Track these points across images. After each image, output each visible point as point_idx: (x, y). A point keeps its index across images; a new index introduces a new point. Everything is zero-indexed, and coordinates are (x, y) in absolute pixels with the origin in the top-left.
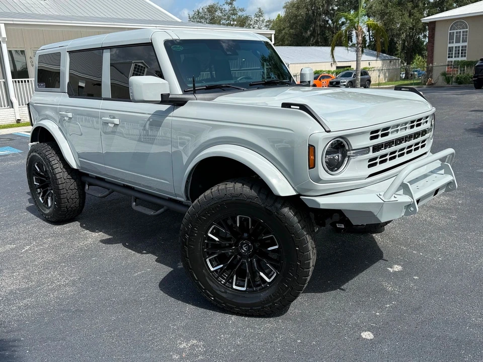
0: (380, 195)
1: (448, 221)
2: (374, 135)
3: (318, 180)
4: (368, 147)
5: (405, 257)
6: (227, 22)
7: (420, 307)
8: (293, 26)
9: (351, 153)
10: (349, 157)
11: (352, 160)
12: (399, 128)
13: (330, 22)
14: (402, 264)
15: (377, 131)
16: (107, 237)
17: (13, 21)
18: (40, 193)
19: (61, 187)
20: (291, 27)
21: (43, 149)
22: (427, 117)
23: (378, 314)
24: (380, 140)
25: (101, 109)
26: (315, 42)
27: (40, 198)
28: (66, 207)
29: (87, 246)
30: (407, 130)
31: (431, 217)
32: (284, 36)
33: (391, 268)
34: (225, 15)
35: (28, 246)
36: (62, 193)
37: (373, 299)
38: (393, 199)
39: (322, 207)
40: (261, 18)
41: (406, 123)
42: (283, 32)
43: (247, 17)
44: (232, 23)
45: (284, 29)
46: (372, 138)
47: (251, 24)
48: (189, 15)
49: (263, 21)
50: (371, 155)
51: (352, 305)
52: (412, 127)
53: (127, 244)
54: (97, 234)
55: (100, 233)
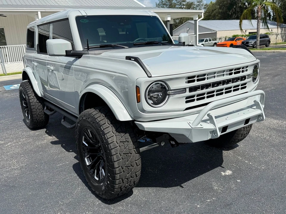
0: (190, 123)
1: (282, 139)
2: (190, 79)
3: (143, 111)
4: (185, 88)
5: (238, 164)
6: (180, 6)
7: (231, 204)
8: (221, 7)
9: (170, 93)
10: (169, 95)
11: (171, 97)
12: (216, 75)
13: (247, 4)
14: (233, 169)
15: (194, 77)
16: (56, 139)
17: (45, 10)
18: (26, 111)
19: (32, 107)
20: (220, 8)
21: (24, 84)
22: (247, 67)
23: (198, 206)
24: (196, 84)
25: (48, 60)
26: (236, 17)
27: (26, 114)
28: (36, 120)
29: (41, 144)
30: (225, 76)
31: (270, 136)
32: (215, 14)
33: (224, 172)
34: (178, 2)
35: (11, 142)
36: (33, 111)
37: (200, 194)
38: (199, 126)
39: (146, 130)
40: (201, 4)
41: (224, 71)
42: (215, 11)
43: (192, 3)
44: (182, 7)
45: (215, 9)
46: (189, 82)
47: (195, 7)
48: (156, 3)
49: (202, 5)
50: (188, 94)
51: (183, 197)
52: (231, 74)
53: (64, 145)
54: (51, 137)
55: (53, 137)
